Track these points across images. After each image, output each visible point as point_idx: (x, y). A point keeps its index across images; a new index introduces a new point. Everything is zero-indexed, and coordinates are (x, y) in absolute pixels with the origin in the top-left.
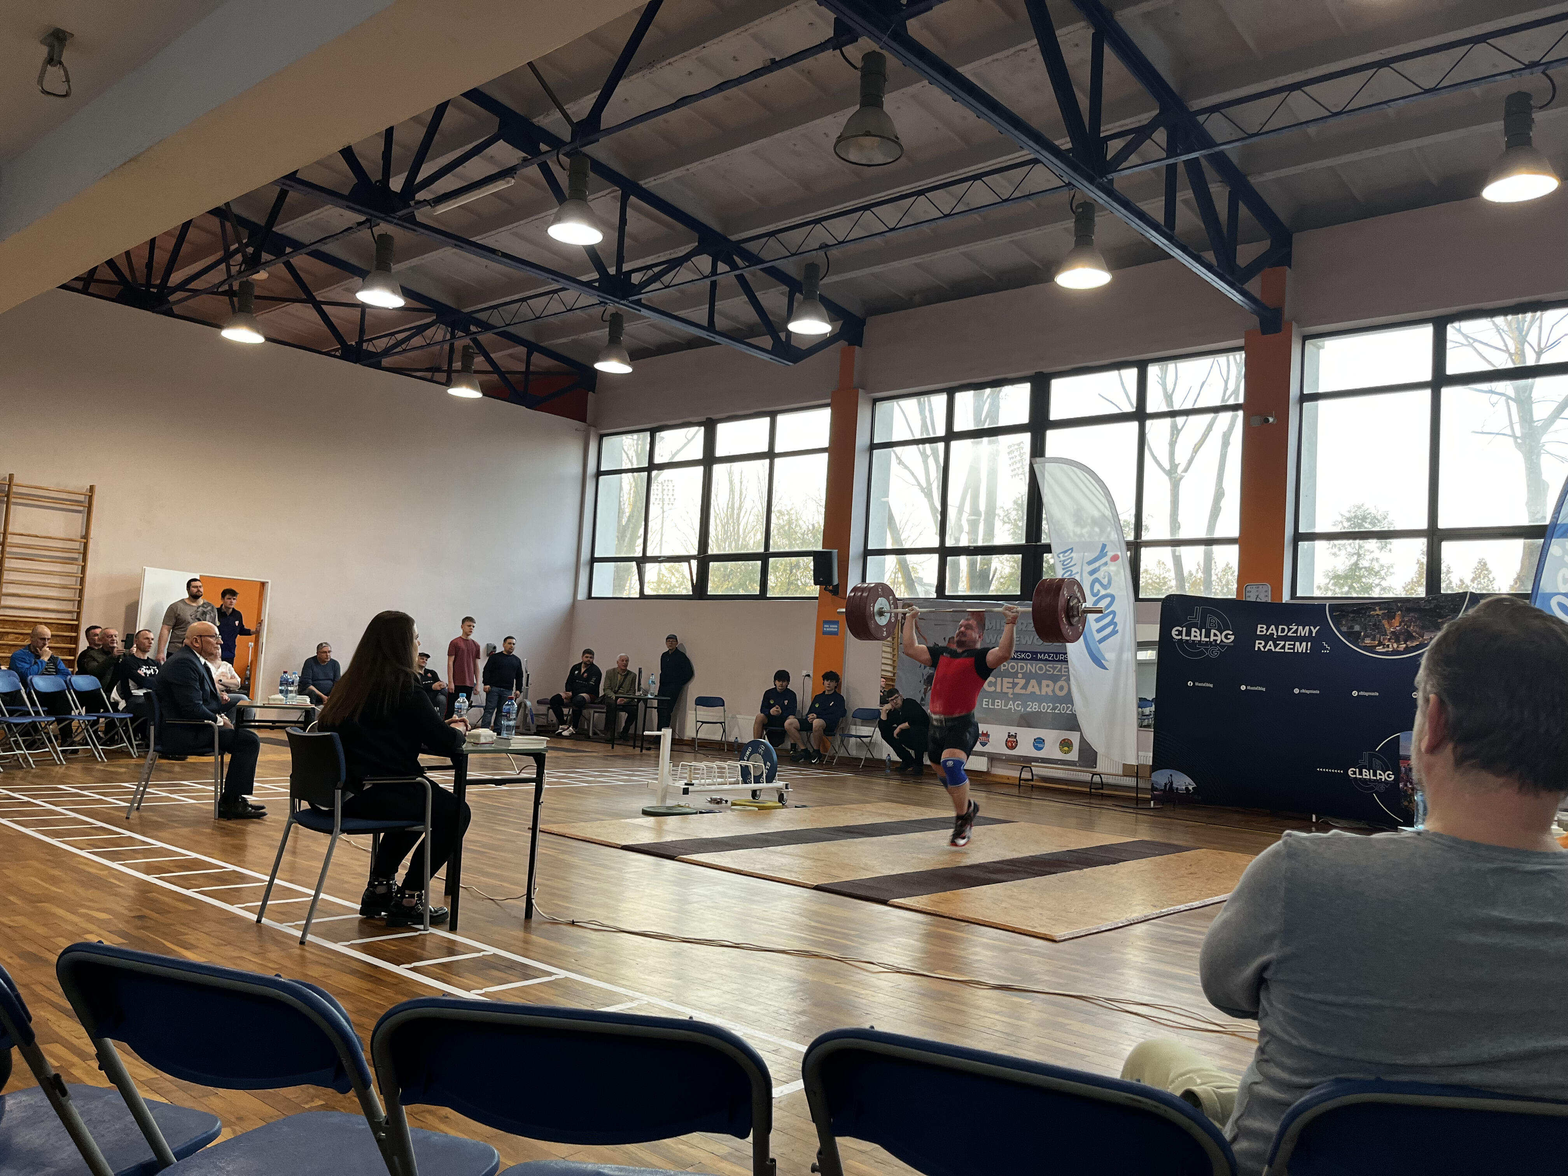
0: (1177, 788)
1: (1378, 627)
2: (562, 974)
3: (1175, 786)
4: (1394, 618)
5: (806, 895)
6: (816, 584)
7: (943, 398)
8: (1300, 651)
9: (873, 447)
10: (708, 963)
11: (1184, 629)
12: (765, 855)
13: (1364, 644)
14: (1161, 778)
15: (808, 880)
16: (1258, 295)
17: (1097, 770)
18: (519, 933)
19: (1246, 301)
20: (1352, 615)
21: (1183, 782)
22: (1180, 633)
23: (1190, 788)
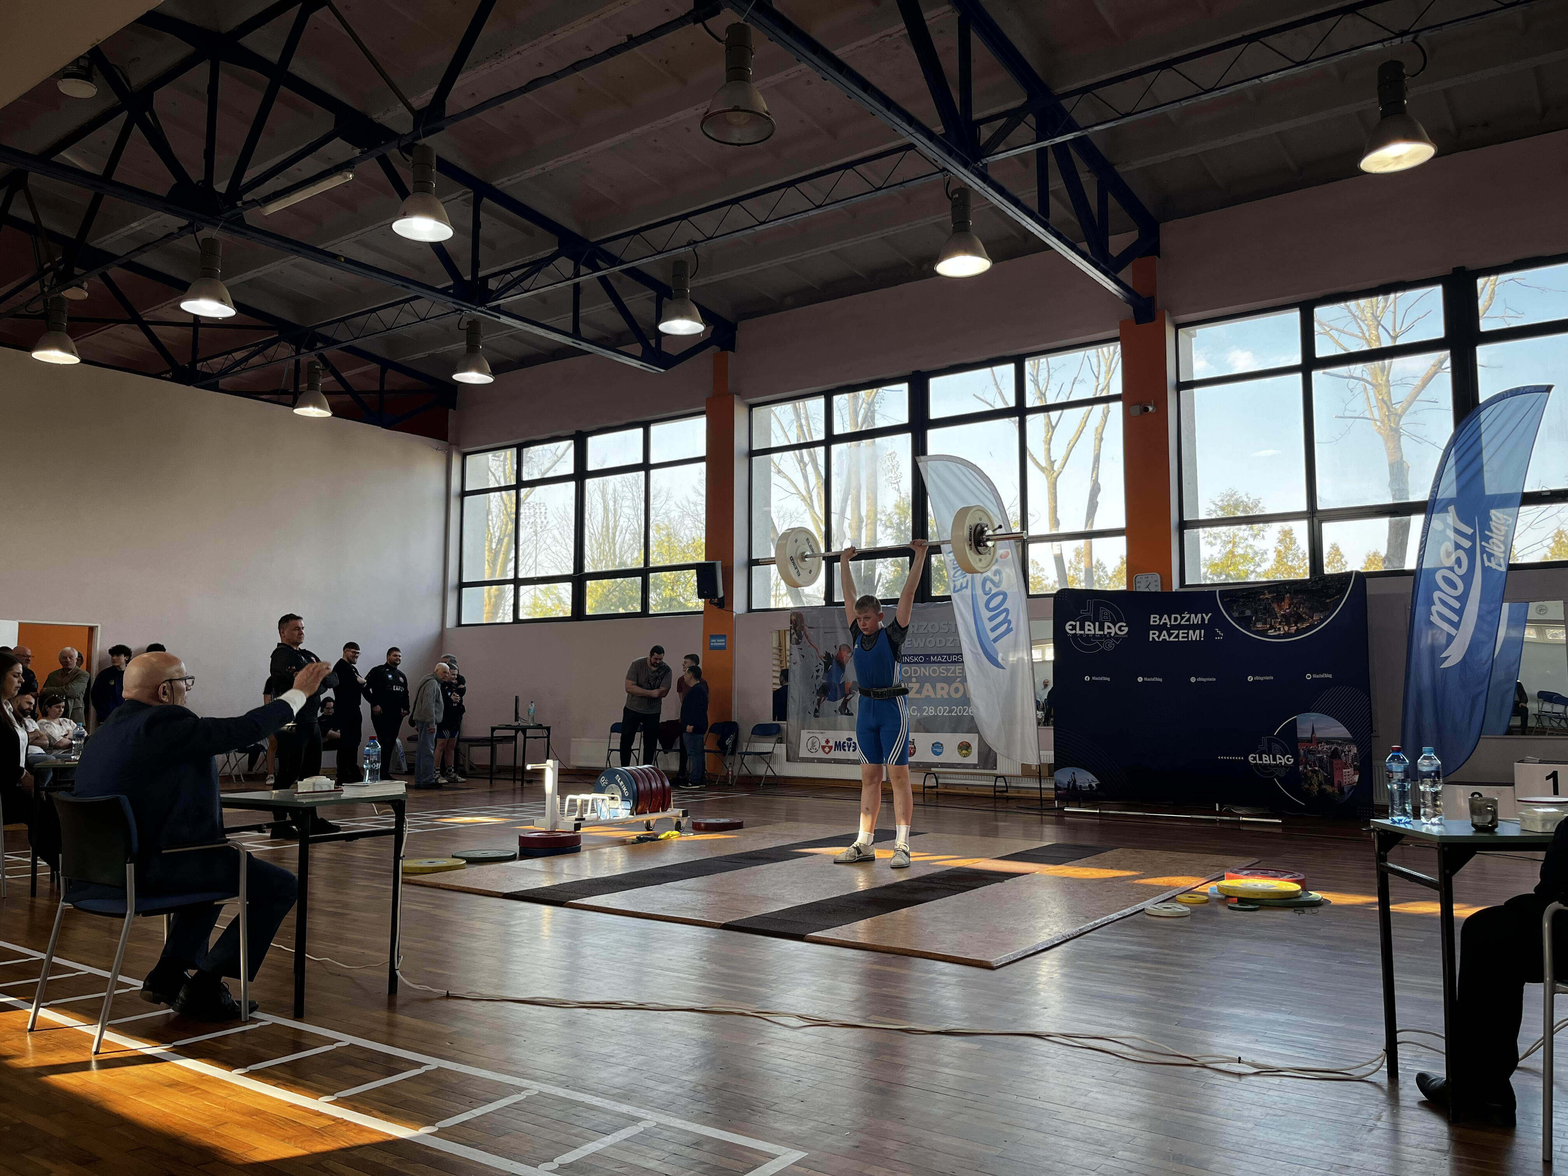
0: (1081, 786)
1: (1268, 611)
2: (434, 1063)
3: (1078, 784)
4: (1283, 600)
5: (713, 937)
6: (700, 597)
7: (821, 401)
8: (1194, 639)
9: (752, 453)
10: (609, 1031)
11: (1078, 623)
12: (663, 893)
13: (1255, 629)
14: (1064, 776)
15: (715, 919)
16: (1130, 284)
17: (997, 772)
18: (382, 1014)
19: (1121, 290)
20: (1242, 600)
21: (1086, 779)
22: (1074, 628)
23: (1094, 785)
